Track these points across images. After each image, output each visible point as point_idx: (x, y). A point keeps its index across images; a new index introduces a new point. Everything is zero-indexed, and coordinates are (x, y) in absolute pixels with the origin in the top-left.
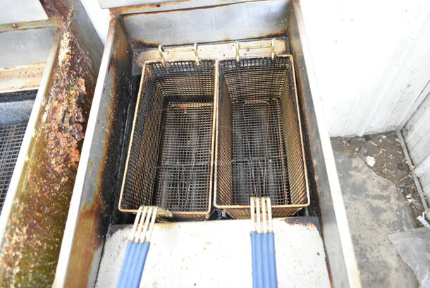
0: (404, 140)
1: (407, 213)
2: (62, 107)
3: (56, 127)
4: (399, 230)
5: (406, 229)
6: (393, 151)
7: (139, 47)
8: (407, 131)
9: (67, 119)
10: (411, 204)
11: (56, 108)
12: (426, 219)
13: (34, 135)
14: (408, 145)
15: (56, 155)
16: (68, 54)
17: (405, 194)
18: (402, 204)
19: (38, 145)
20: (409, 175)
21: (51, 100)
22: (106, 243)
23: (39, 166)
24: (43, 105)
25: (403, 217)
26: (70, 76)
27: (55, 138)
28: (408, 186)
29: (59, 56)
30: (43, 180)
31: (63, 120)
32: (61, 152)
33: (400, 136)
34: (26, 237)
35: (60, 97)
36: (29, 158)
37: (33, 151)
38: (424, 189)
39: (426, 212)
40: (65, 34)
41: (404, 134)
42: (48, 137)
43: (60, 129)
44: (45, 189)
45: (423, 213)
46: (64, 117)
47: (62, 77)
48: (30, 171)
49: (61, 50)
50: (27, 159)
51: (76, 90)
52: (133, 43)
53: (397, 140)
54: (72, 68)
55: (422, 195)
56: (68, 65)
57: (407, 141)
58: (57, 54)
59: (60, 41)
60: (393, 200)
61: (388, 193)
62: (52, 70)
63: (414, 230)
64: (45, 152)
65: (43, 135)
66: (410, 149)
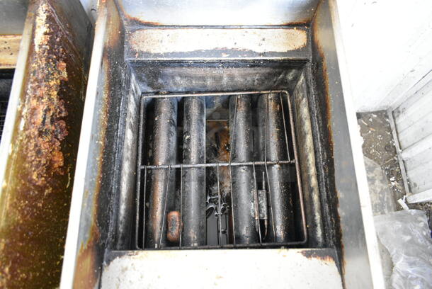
0: (395, 122)
1: (390, 197)
2: (41, 107)
3: (36, 133)
4: (380, 213)
5: (386, 212)
6: (382, 131)
7: (133, 25)
8: (399, 112)
9: (48, 120)
10: (394, 187)
11: (35, 109)
12: (406, 202)
13: (10, 151)
14: (398, 127)
15: (37, 166)
16: (46, 34)
17: (389, 177)
18: (385, 187)
19: (17, 161)
20: (395, 158)
21: (29, 100)
22: (103, 274)
23: (18, 188)
24: (19, 109)
25: (385, 200)
26: (49, 63)
27: (36, 145)
28: (393, 169)
29: (35, 39)
30: (24, 202)
31: (43, 122)
32: (43, 161)
33: (391, 116)
34: (9, 277)
35: (38, 93)
36: (7, 182)
37: (11, 172)
38: (408, 173)
39: (407, 196)
40: (40, 8)
41: (396, 115)
42: (27, 149)
43: (41, 134)
44: (28, 211)
45: (405, 197)
46: (45, 119)
47: (39, 66)
48: (9, 198)
49: (37, 30)
50: (4, 184)
51: (57, 79)
52: (126, 20)
53: (387, 120)
54: (50, 51)
55: (405, 179)
56: (46, 49)
57: (397, 123)
58: (33, 37)
59: (35, 18)
60: (377, 182)
61: (374, 175)
62: (28, 59)
63: (394, 213)
64: (25, 168)
65: (22, 147)
66: (399, 132)
